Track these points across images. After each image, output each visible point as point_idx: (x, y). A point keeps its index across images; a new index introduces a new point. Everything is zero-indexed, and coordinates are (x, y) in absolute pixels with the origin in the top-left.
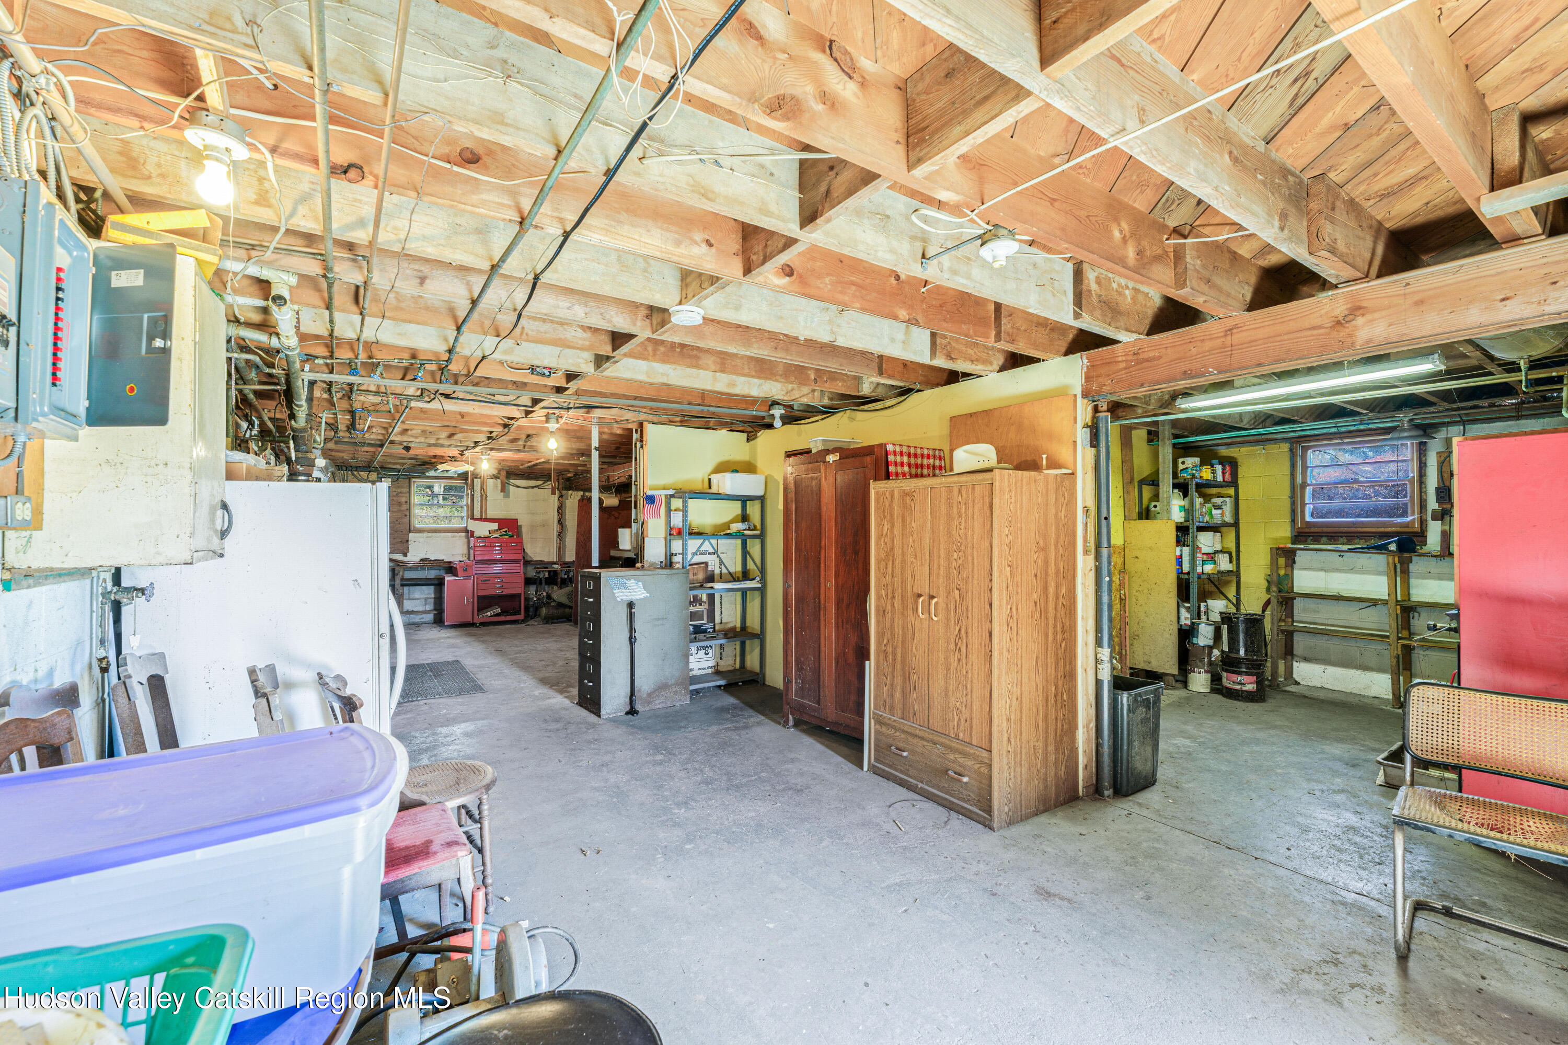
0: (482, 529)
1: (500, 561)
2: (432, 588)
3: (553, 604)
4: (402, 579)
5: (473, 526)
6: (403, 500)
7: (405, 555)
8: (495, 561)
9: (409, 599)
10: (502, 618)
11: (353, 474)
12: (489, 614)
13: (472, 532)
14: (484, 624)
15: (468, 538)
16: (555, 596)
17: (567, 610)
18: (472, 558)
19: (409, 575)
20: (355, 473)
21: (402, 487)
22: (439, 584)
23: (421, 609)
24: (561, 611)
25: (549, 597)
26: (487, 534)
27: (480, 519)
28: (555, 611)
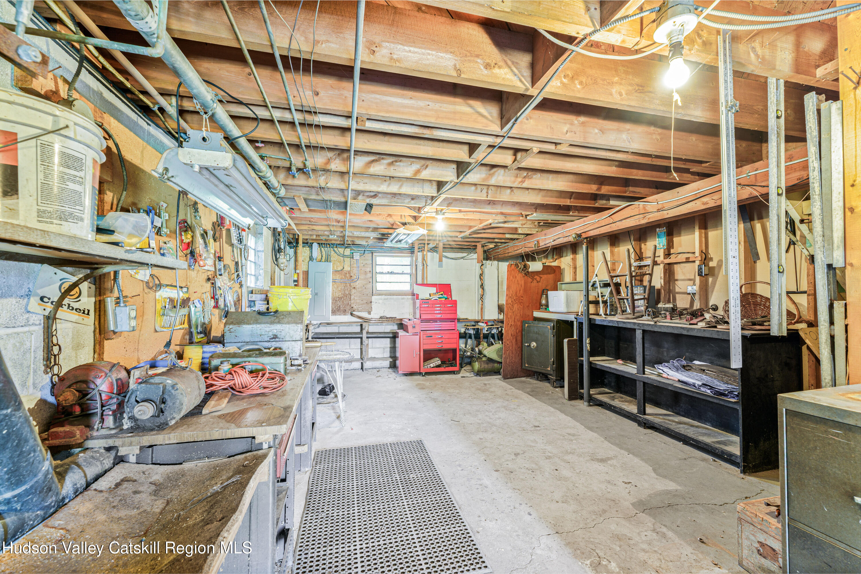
0: (425, 293)
1: (441, 320)
2: (388, 340)
3: (484, 359)
4: (368, 333)
5: (418, 290)
6: (368, 270)
7: (369, 313)
8: (435, 320)
9: (372, 348)
10: (442, 369)
11: (334, 251)
12: (432, 365)
13: (418, 295)
14: (428, 374)
15: (413, 299)
16: (486, 352)
17: (496, 365)
18: (418, 316)
19: (372, 329)
20: (336, 249)
21: (367, 260)
22: (394, 337)
23: (380, 356)
24: (490, 366)
25: (480, 353)
26: (428, 297)
27: (423, 285)
28: (486, 366)
